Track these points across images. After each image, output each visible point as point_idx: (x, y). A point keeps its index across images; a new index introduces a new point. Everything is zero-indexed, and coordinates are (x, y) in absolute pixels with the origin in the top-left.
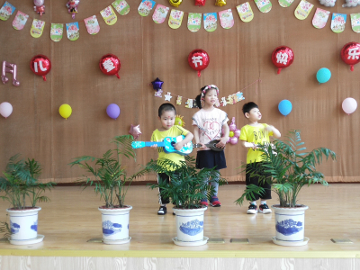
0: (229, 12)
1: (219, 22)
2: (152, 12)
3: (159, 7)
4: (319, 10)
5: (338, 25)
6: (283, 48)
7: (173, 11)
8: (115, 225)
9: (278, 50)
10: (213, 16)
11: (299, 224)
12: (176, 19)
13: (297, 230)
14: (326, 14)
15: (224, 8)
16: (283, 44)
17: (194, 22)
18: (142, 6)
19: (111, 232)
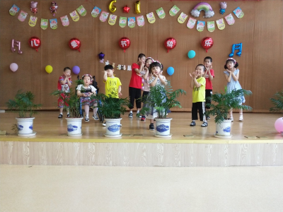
0: (142, 17)
1: (136, 23)
2: (99, 15)
3: (103, 12)
4: (190, 19)
5: (200, 27)
6: (170, 39)
7: (111, 16)
8: (74, 127)
9: (168, 40)
10: (133, 19)
11: (167, 127)
12: (113, 20)
13: (166, 130)
14: (194, 21)
15: (139, 15)
16: (171, 36)
17: (122, 22)
18: (93, 11)
19: (72, 130)
